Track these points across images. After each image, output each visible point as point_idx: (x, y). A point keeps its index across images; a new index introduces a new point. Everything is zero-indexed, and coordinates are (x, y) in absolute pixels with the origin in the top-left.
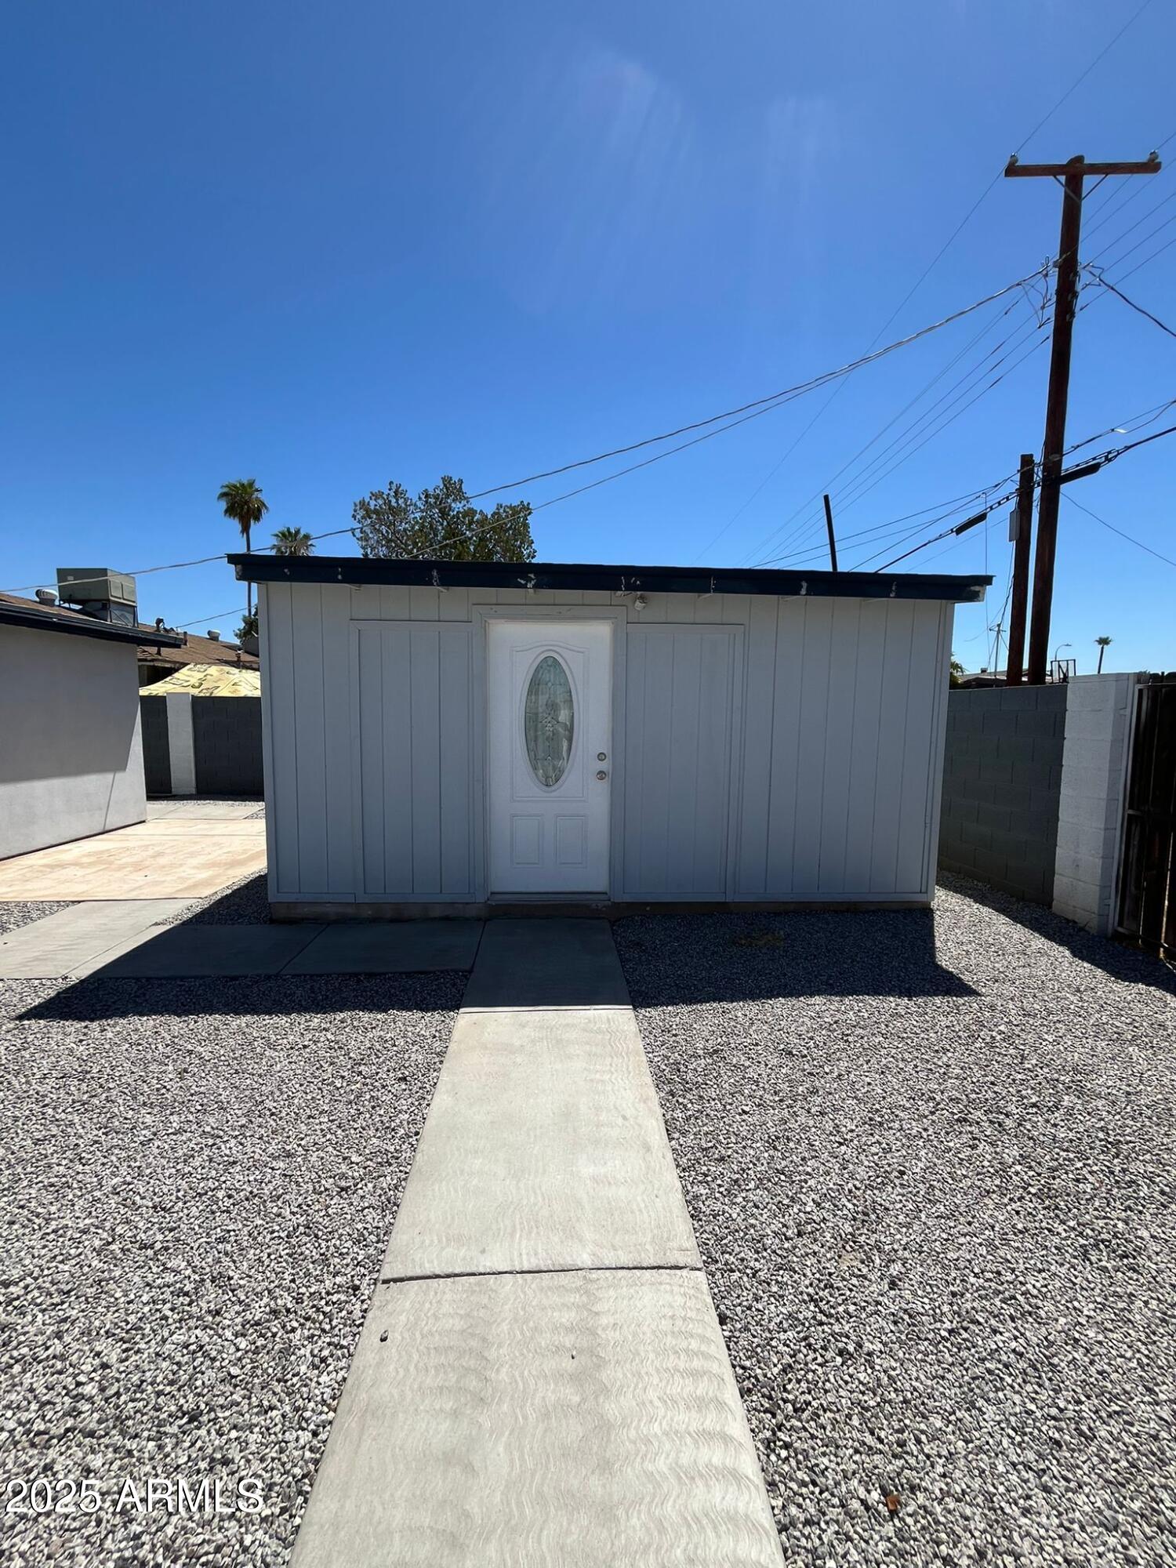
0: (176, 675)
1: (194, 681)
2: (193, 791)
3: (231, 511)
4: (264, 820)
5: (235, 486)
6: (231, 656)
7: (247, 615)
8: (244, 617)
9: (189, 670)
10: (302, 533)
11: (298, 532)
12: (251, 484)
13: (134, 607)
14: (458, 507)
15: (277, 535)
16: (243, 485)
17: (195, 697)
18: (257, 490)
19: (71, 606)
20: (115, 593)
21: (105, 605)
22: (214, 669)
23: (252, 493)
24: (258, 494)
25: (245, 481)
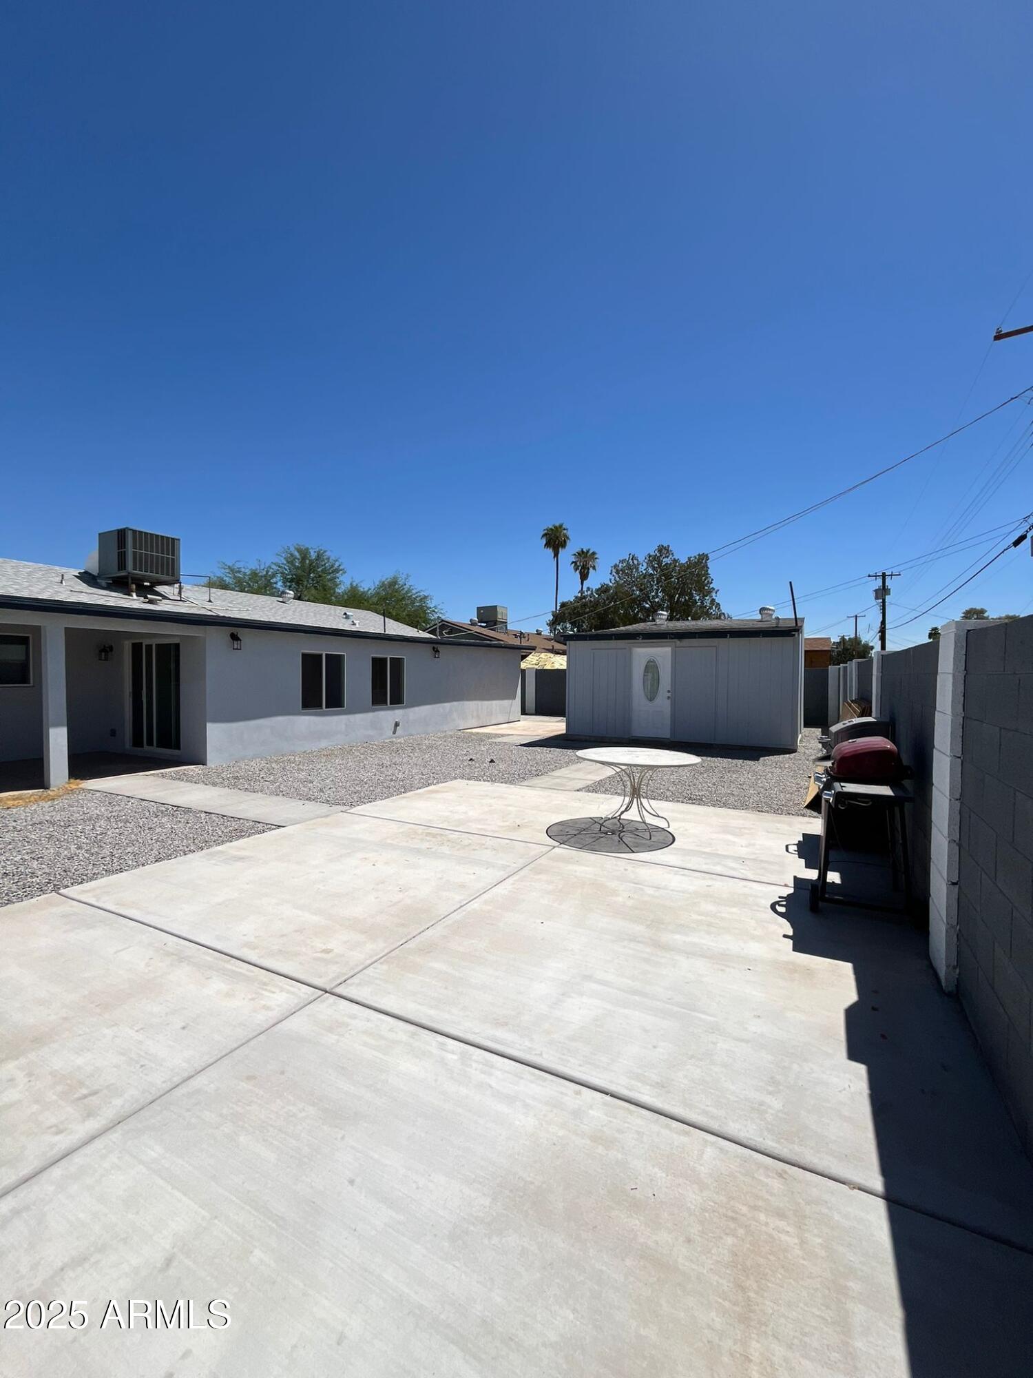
0: (527, 658)
1: (535, 661)
2: (534, 712)
3: (547, 545)
4: (565, 723)
5: (551, 529)
6: (549, 645)
7: (554, 610)
8: (553, 612)
9: (533, 655)
10: (591, 552)
11: (588, 551)
12: (561, 526)
13: (506, 623)
14: (668, 560)
15: (575, 555)
16: (555, 527)
17: (536, 670)
18: (564, 529)
19: (483, 624)
20: (499, 616)
21: (495, 623)
22: (543, 654)
23: (561, 532)
24: (565, 531)
25: (557, 524)
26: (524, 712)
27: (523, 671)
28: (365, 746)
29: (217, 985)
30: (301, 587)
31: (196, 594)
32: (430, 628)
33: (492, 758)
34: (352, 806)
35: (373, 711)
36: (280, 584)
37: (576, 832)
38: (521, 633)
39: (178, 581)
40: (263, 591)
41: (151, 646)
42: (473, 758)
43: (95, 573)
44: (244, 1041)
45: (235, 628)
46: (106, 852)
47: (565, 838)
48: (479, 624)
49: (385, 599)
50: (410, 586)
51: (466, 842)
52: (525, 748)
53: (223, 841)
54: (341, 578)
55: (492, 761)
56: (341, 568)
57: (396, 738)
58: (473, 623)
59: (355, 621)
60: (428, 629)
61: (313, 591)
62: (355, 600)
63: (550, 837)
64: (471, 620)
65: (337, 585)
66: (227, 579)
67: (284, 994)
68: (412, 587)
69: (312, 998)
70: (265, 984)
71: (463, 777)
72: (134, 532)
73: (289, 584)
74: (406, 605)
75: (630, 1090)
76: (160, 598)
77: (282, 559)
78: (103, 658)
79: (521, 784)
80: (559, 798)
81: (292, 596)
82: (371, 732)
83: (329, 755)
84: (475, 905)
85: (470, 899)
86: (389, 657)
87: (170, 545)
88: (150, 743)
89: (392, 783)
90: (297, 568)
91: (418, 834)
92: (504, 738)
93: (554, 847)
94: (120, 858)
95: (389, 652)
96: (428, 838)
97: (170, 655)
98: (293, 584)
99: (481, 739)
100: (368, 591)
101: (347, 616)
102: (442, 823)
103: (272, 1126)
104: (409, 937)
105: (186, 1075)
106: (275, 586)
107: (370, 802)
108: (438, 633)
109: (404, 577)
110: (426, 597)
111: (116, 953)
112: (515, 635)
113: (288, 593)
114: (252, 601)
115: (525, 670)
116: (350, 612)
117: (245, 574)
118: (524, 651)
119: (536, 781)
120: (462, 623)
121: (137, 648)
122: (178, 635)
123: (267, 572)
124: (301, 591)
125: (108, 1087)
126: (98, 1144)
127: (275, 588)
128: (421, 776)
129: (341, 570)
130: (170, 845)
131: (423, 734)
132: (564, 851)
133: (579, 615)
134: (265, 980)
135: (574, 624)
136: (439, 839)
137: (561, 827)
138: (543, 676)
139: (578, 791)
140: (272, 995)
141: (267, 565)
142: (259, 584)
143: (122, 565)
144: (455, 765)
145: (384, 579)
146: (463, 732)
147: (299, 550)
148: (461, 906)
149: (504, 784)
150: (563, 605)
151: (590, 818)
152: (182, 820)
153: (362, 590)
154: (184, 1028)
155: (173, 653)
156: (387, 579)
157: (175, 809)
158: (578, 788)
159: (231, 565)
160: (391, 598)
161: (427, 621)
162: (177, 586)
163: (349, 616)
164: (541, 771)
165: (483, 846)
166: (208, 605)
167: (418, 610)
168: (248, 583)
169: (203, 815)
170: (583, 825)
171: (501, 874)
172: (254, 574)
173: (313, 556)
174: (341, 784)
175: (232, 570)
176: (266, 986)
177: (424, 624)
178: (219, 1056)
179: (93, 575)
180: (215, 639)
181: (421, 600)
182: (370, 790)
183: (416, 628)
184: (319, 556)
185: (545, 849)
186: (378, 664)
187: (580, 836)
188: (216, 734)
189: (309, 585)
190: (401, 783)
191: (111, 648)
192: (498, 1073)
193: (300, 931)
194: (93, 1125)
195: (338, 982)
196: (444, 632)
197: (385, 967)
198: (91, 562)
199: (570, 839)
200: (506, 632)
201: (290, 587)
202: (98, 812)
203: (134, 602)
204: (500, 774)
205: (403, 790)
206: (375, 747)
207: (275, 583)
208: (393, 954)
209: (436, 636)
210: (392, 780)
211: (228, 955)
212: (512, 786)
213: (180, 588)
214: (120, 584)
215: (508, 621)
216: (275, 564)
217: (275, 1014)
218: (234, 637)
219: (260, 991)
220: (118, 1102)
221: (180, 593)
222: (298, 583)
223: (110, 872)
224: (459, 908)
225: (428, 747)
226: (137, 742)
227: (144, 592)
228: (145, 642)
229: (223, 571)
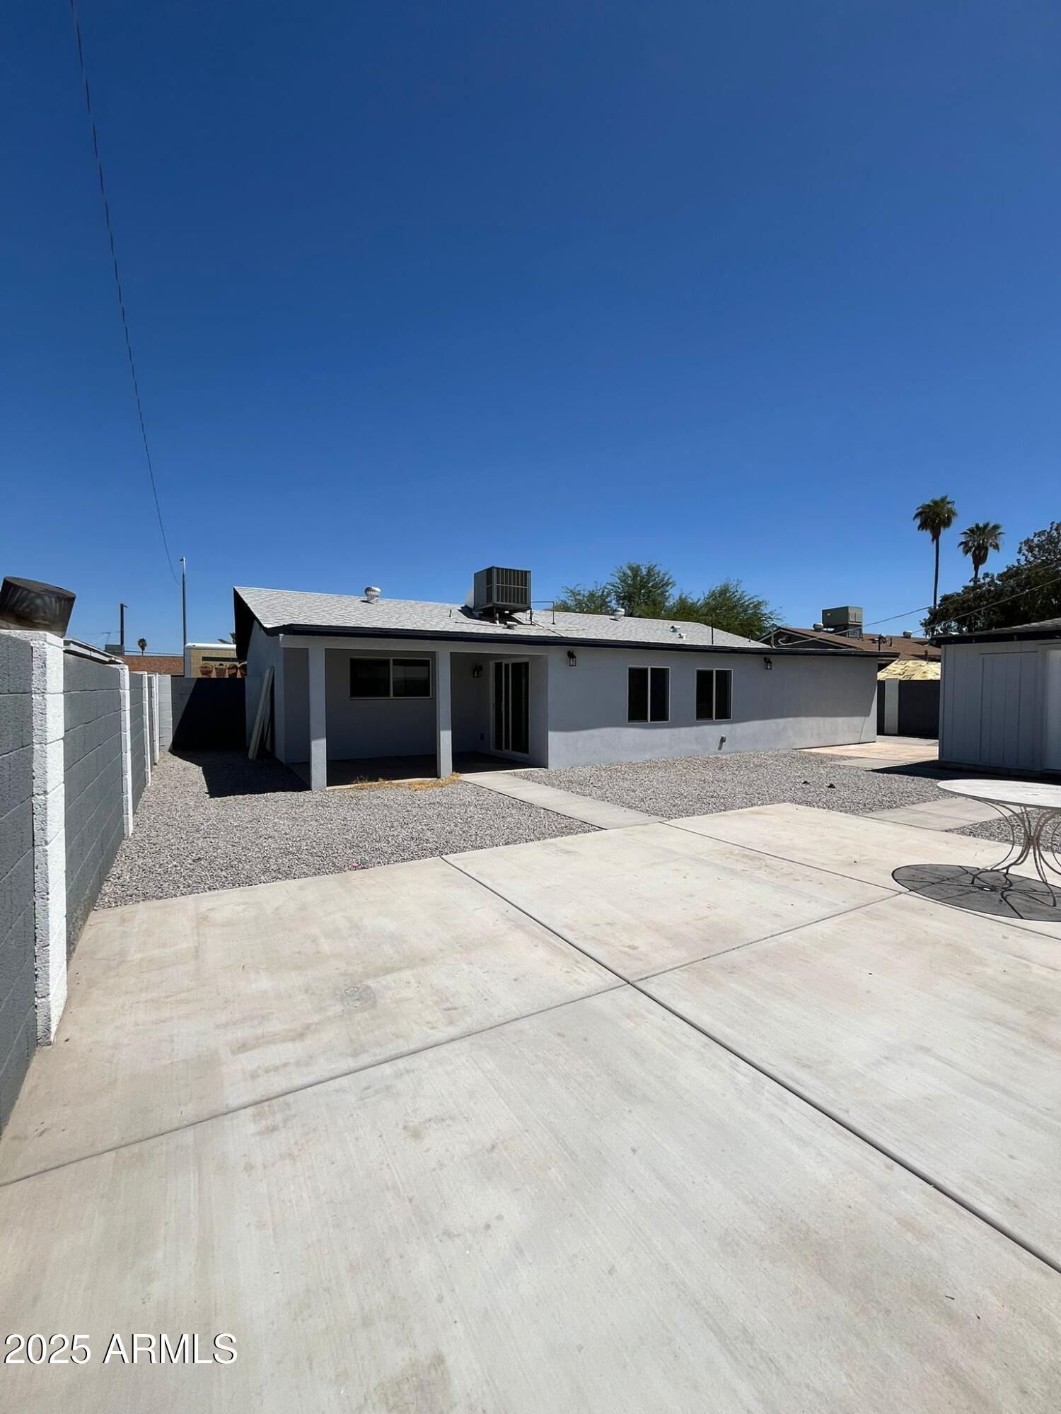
0: (888, 667)
1: (898, 671)
2: (896, 732)
3: (923, 526)
4: (938, 747)
5: (929, 506)
6: (921, 650)
7: (933, 604)
8: (930, 608)
9: (896, 664)
10: (991, 526)
11: (986, 526)
12: (943, 500)
13: (860, 626)
15: (965, 533)
16: (935, 502)
17: (900, 681)
18: (949, 503)
19: (829, 629)
20: (851, 619)
21: (846, 626)
22: (911, 661)
23: (943, 508)
24: (950, 506)
25: (938, 498)
26: (881, 731)
27: (881, 684)
28: (688, 760)
29: (541, 953)
30: (633, 603)
31: (544, 617)
32: (765, 636)
33: (832, 782)
34: (669, 818)
35: (697, 725)
36: (614, 602)
37: (932, 880)
38: (881, 637)
39: (529, 608)
40: (599, 610)
41: (509, 664)
42: (809, 781)
43: (471, 606)
44: (558, 1004)
45: (571, 646)
46: (473, 831)
47: (917, 885)
48: (825, 629)
49: (715, 609)
50: (743, 592)
51: (785, 871)
52: (877, 774)
53: (555, 835)
54: (671, 591)
55: (831, 786)
56: (670, 581)
57: (721, 754)
58: (817, 629)
59: (682, 635)
60: (763, 637)
61: (643, 606)
62: (685, 612)
63: (896, 880)
64: (814, 626)
65: (667, 599)
66: (569, 602)
67: (593, 975)
68: (744, 594)
69: (615, 985)
70: (577, 962)
71: (793, 800)
72: (498, 569)
73: (621, 602)
74: (739, 613)
75: (964, 1191)
76: (516, 623)
77: (616, 578)
78: (476, 675)
79: (868, 815)
80: (915, 838)
81: (623, 613)
82: (695, 747)
83: (653, 767)
84: (788, 938)
85: (784, 930)
86: (715, 670)
87: (522, 578)
88: (507, 747)
89: (713, 799)
90: (629, 585)
91: (734, 855)
92: (851, 761)
93: (900, 893)
94: (481, 838)
95: (714, 665)
96: (745, 860)
97: (521, 671)
98: (626, 601)
99: (821, 760)
100: (698, 601)
101: (674, 630)
102: (762, 847)
103: (574, 1079)
104: (712, 954)
105: (515, 1016)
106: (609, 604)
107: (688, 816)
108: (772, 642)
109: (735, 583)
110: (760, 603)
111: (475, 910)
112: (873, 640)
113: (619, 611)
114: (588, 621)
115: (884, 682)
116: (677, 624)
117: (584, 596)
118: (883, 660)
119: (887, 814)
120: (801, 630)
121: (498, 666)
122: (526, 655)
123: (603, 592)
124: (633, 607)
125: (464, 1007)
126: (455, 1045)
127: (609, 607)
128: (744, 795)
129: (671, 583)
130: (516, 833)
131: (752, 751)
132: (915, 900)
133: (970, 609)
134: (579, 959)
135: (961, 622)
136: (757, 863)
137: (913, 872)
138: (908, 688)
139: (947, 831)
140: (583, 973)
141: (603, 586)
142: (594, 605)
143: (489, 598)
144: (784, 788)
145: (714, 589)
146: (800, 752)
147: (631, 568)
148: (773, 936)
149: (843, 814)
150: (945, 599)
151: (960, 867)
152: (527, 813)
153: (691, 601)
154: (515, 980)
155: (523, 670)
156: (717, 588)
157: (522, 803)
158: (947, 828)
159: (572, 588)
160: (721, 607)
161: (761, 629)
162: (529, 612)
163: (676, 629)
164: (895, 802)
165: (807, 878)
166: (552, 628)
167: (751, 618)
168: (586, 604)
169: (542, 811)
170: (948, 873)
171: (826, 911)
172: (592, 595)
173: (644, 572)
174: (661, 796)
175: (573, 593)
176: (580, 963)
177: (758, 633)
178: (539, 1010)
179: (471, 609)
180: (555, 657)
181: (755, 606)
182: (689, 805)
183: (749, 638)
184: (649, 571)
185: (888, 893)
186: (704, 678)
187: (940, 886)
188: (556, 741)
189: (639, 602)
190: (722, 801)
191: (481, 668)
192: (791, 1111)
193: (611, 924)
194: (453, 1031)
195: (640, 977)
196: (779, 641)
197: (685, 975)
198: (469, 598)
199: (924, 886)
200: (861, 636)
201: (623, 604)
202: (469, 799)
203: (497, 629)
204: (840, 802)
205: (723, 808)
206: (698, 762)
207: (610, 602)
208: (694, 965)
209: (771, 645)
210: (712, 797)
211: (552, 931)
212: (852, 816)
213: (531, 614)
214: (487, 614)
215: (863, 624)
216: (609, 584)
217: (583, 990)
218: (571, 655)
219: (575, 968)
220: (469, 1020)
221: (531, 618)
222: (630, 601)
223: (474, 847)
224: (770, 937)
225: (756, 766)
226: (499, 746)
227: (505, 618)
228: (504, 662)
229: (566, 595)
